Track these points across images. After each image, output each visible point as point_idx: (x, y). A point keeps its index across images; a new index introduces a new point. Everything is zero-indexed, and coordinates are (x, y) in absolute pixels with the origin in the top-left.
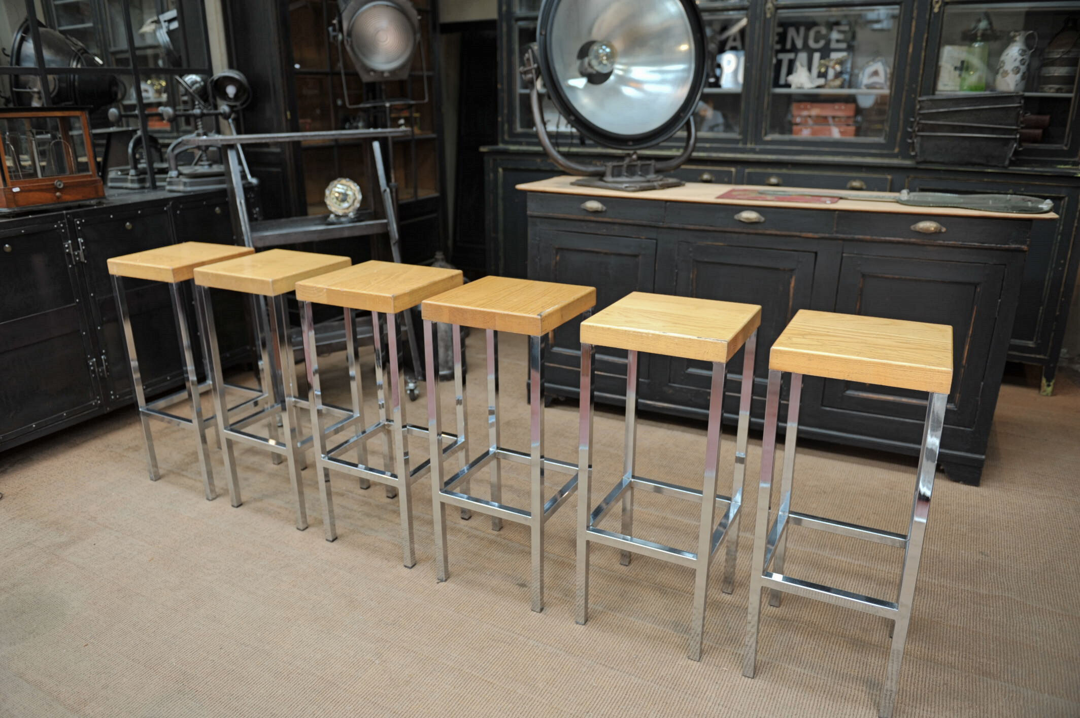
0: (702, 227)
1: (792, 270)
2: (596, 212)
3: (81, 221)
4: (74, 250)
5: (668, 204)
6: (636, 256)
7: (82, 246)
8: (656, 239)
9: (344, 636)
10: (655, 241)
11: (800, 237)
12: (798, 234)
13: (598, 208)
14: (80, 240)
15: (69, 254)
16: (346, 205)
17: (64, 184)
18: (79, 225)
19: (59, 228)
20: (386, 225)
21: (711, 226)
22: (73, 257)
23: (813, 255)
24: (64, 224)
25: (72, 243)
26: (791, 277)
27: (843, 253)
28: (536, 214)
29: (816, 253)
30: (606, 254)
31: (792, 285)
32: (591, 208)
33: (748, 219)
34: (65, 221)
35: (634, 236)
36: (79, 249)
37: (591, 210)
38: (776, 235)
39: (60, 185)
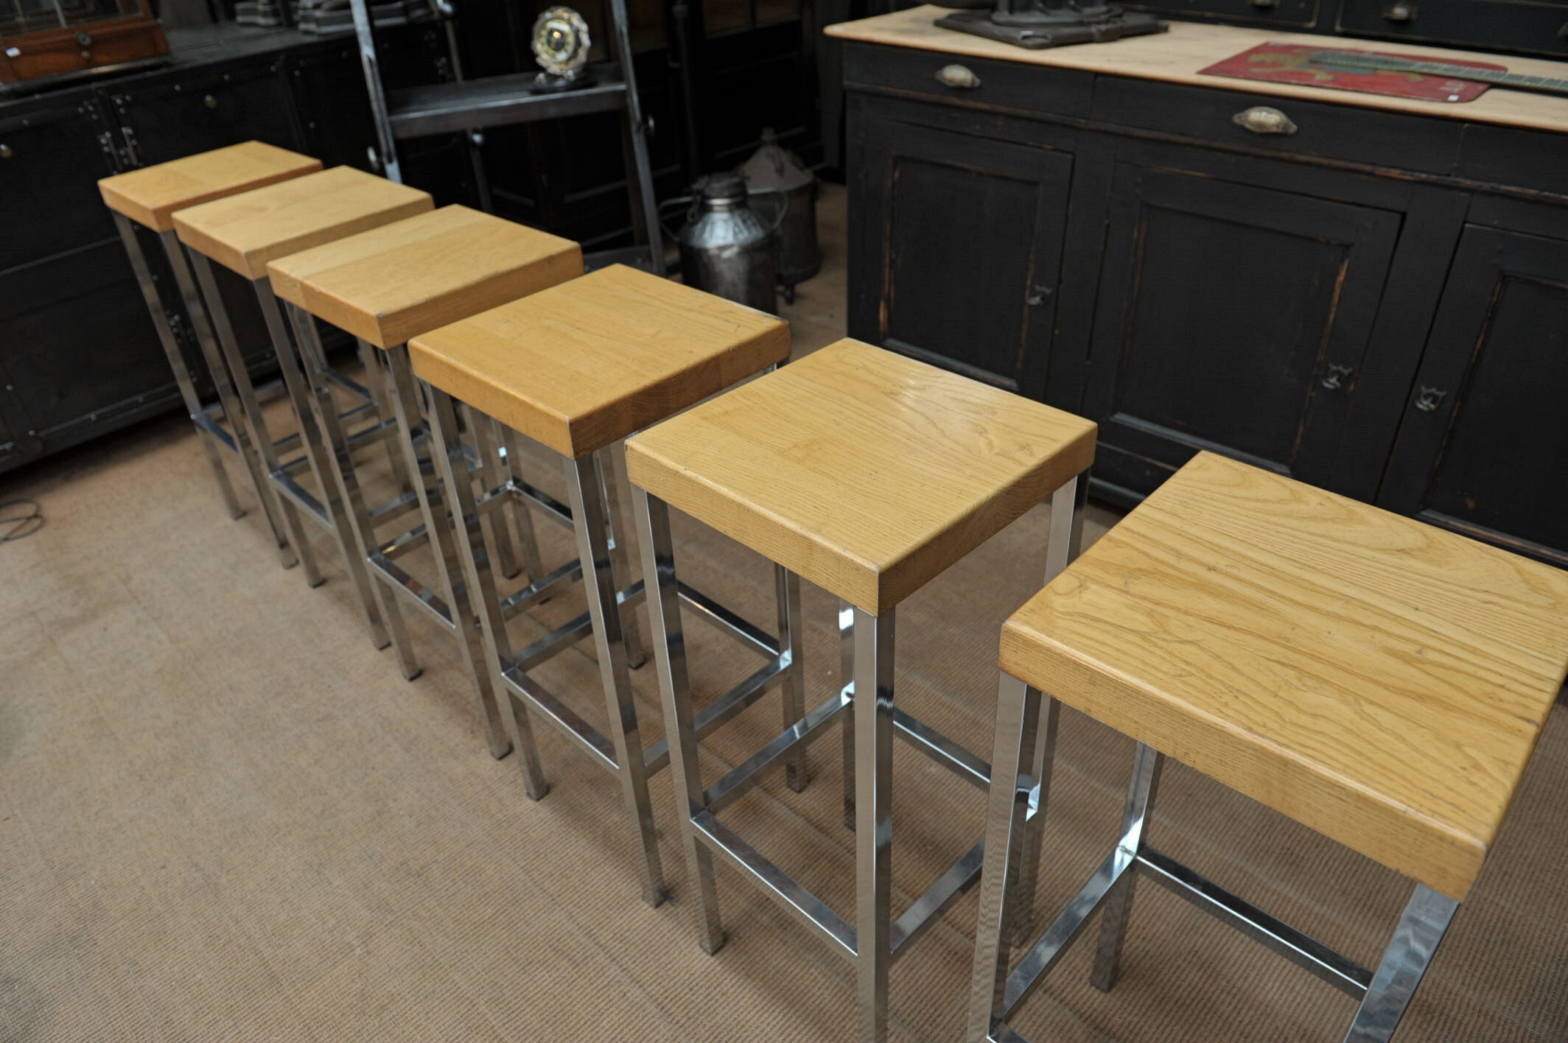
0: (1164, 136)
1: (1346, 248)
2: (960, 89)
3: (124, 100)
4: (117, 147)
5: (1100, 79)
6: (1033, 184)
7: (131, 140)
8: (1073, 154)
9: (336, 883)
10: (1070, 156)
11: (1371, 174)
12: (1368, 168)
13: (965, 81)
14: (127, 131)
15: (110, 154)
16: (562, 56)
17: (92, 37)
18: (120, 106)
19: (88, 113)
20: (623, 95)
21: (1183, 134)
22: (117, 160)
23: (1398, 217)
24: (95, 106)
25: (113, 138)
26: (1342, 261)
27: (1465, 222)
28: (857, 85)
29: (1404, 216)
30: (980, 174)
31: (1341, 278)
32: (951, 81)
33: (1260, 125)
34: (95, 100)
35: (1031, 143)
36: (126, 145)
37: (950, 84)
38: (1320, 166)
39: (84, 39)
